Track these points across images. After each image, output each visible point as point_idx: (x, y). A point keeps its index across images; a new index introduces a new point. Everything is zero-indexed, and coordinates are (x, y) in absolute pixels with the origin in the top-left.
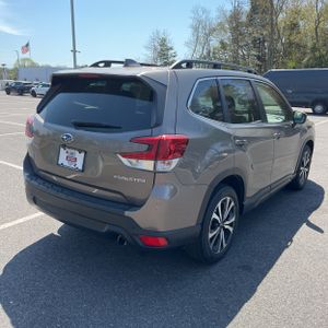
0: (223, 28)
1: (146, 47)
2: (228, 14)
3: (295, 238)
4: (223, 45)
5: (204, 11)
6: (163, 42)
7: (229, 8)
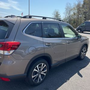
0: (75, 9)
1: (53, 14)
2: (77, 5)
3: (70, 79)
4: (74, 14)
5: (70, 4)
6: (57, 13)
7: (77, 3)
